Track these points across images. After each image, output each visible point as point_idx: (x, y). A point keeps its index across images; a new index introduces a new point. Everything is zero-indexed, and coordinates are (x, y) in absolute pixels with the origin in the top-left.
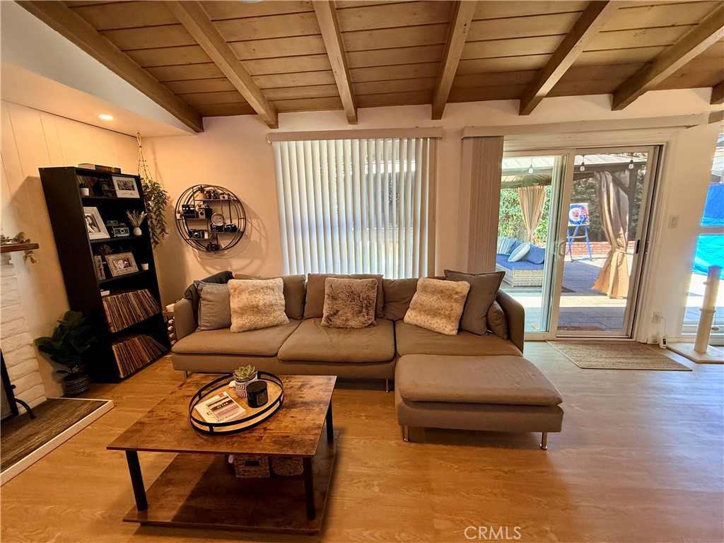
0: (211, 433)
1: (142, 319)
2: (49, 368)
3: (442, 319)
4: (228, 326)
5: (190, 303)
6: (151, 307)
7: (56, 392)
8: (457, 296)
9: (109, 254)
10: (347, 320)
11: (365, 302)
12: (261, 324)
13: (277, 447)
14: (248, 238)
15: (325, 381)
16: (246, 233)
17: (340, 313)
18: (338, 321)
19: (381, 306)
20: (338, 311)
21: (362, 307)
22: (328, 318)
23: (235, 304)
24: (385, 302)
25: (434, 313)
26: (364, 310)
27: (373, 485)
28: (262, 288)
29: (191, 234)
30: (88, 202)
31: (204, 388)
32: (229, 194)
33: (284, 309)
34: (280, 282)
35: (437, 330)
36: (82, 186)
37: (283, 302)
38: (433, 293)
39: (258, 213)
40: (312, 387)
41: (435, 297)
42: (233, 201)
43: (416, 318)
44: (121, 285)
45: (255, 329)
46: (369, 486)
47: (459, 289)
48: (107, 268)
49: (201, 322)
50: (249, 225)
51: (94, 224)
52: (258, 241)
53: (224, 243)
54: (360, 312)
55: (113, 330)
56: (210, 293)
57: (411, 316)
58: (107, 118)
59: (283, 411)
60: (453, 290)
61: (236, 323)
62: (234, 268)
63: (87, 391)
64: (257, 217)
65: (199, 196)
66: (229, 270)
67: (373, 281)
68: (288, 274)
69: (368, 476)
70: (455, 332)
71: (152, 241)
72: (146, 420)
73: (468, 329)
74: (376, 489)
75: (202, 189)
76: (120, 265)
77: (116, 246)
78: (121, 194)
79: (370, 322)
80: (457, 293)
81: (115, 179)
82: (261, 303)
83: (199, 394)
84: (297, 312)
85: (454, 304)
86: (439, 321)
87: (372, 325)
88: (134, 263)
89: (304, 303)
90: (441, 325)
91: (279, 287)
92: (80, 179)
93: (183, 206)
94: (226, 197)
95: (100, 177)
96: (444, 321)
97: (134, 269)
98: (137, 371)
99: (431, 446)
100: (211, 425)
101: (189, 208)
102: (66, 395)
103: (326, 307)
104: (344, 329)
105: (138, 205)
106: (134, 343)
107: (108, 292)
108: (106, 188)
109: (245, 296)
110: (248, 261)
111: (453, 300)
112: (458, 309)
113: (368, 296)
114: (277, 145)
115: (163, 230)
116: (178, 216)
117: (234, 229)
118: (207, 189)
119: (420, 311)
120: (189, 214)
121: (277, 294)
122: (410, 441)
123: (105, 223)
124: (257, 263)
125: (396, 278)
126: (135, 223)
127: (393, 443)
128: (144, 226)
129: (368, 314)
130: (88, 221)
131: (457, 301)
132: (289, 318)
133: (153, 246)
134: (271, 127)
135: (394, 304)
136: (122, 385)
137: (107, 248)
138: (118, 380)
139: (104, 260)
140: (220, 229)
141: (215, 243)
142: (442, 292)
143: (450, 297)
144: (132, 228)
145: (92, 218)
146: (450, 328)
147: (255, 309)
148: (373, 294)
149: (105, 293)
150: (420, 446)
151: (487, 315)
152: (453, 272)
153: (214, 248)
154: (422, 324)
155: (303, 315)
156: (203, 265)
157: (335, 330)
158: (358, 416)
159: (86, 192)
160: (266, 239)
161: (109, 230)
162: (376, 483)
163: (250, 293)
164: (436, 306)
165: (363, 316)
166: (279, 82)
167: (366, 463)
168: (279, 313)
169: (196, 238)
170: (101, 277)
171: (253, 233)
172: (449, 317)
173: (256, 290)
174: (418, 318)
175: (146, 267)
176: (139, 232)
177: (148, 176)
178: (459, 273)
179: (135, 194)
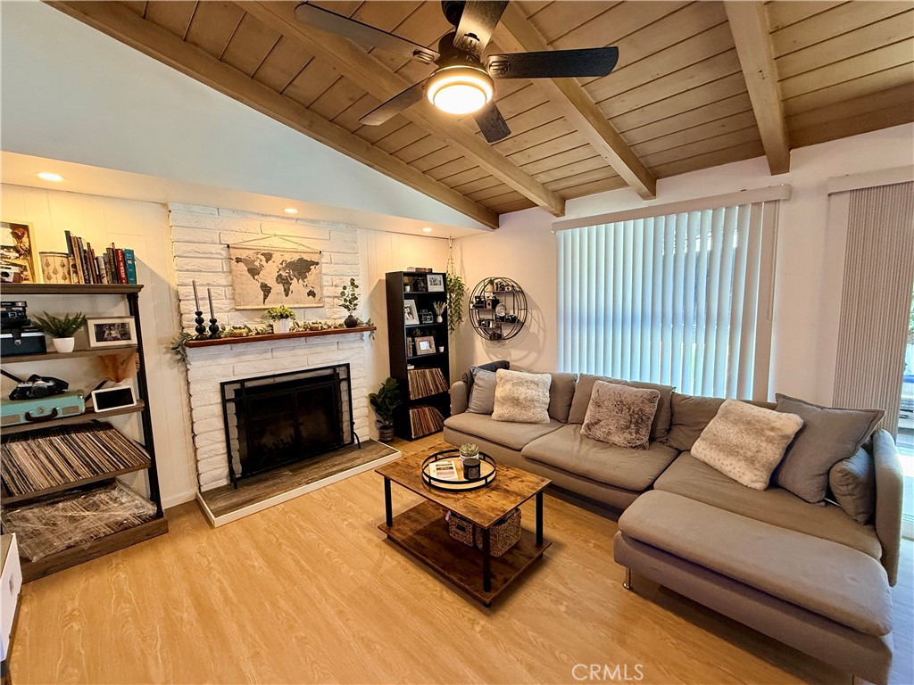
0: (429, 484)
1: (433, 393)
2: (374, 417)
3: (740, 460)
4: (490, 413)
5: (465, 387)
6: (441, 384)
7: (375, 436)
8: (772, 434)
9: (418, 336)
10: (609, 433)
11: (636, 416)
12: (520, 418)
13: (465, 510)
14: (528, 329)
15: (537, 481)
16: (526, 324)
17: (602, 423)
18: (599, 432)
19: (662, 426)
20: (600, 421)
21: (631, 422)
22: (589, 427)
23: (499, 393)
24: (671, 424)
25: (732, 450)
26: (633, 426)
27: (562, 604)
28: (527, 382)
29: (480, 322)
30: (408, 297)
31: (441, 453)
32: (513, 286)
33: (547, 407)
34: (548, 379)
35: (731, 475)
36: (406, 285)
37: (548, 400)
38: (735, 423)
39: (538, 304)
40: (522, 481)
41: (737, 429)
42: (517, 292)
43: (704, 452)
44: (423, 362)
45: (513, 422)
46: (557, 602)
47: (778, 424)
48: (414, 347)
49: (472, 405)
50: (529, 315)
51: (410, 313)
52: (536, 332)
53: (505, 332)
54: (628, 427)
55: (412, 398)
56: (482, 379)
57: (700, 449)
58: (427, 230)
59: (485, 490)
60: (768, 424)
61: (498, 411)
62: (513, 357)
63: (391, 441)
64: (537, 308)
65: (489, 288)
66: (508, 360)
67: (651, 392)
68: (561, 371)
69: (561, 593)
70: (760, 485)
71: (449, 327)
72: (400, 462)
73: (788, 488)
74: (563, 608)
75: (491, 282)
76: (425, 346)
77: (424, 331)
78: (432, 289)
79: (639, 443)
80: (773, 429)
81: (428, 277)
82: (522, 397)
83: (435, 455)
84: (560, 414)
85: (764, 444)
86: (734, 462)
87: (643, 447)
88: (433, 346)
89: (570, 405)
90: (737, 469)
91: (545, 383)
92: (406, 279)
93: (476, 298)
94: (510, 289)
95: (419, 276)
96: (743, 464)
97: (433, 351)
98: (424, 436)
99: (654, 606)
100: (430, 478)
101: (480, 299)
102: (380, 440)
103: (588, 413)
104: (604, 443)
105: (441, 297)
106: (424, 411)
107: (413, 367)
108: (422, 285)
109: (508, 386)
110: (525, 353)
111: (763, 438)
112: (773, 454)
113: (641, 410)
114: (561, 234)
115: (460, 318)
116: (471, 305)
117: (514, 320)
118: (496, 281)
119: (711, 444)
120: (480, 304)
121: (541, 390)
122: (631, 589)
123: (418, 311)
124: (534, 355)
125: (699, 394)
126: (438, 312)
127: (609, 581)
128: (444, 315)
129: (637, 432)
130: (407, 311)
131: (770, 440)
132: (550, 417)
133: (449, 332)
134: (557, 216)
135: (682, 428)
136: (413, 443)
137: (418, 332)
138: (411, 440)
139: (413, 341)
140: (502, 319)
141: (499, 332)
142: (749, 423)
143: (759, 433)
144: (435, 316)
145: (410, 308)
146: (753, 478)
147: (516, 402)
148: (651, 410)
149: (410, 367)
150: (641, 600)
151: (828, 473)
152: (790, 398)
153: (496, 337)
154: (712, 463)
155: (567, 419)
156: (488, 353)
157: (592, 441)
158: (586, 541)
159: (408, 288)
160: (544, 331)
161: (420, 317)
162: (565, 603)
163: (514, 385)
164: (734, 442)
165: (630, 433)
166: (558, 174)
167: (567, 584)
168: (539, 410)
169: (483, 324)
170: (410, 354)
171: (533, 326)
172: (751, 461)
173: (520, 383)
174: (707, 452)
175: (442, 349)
176: (440, 319)
177: (455, 272)
178: (800, 401)
179: (440, 289)
